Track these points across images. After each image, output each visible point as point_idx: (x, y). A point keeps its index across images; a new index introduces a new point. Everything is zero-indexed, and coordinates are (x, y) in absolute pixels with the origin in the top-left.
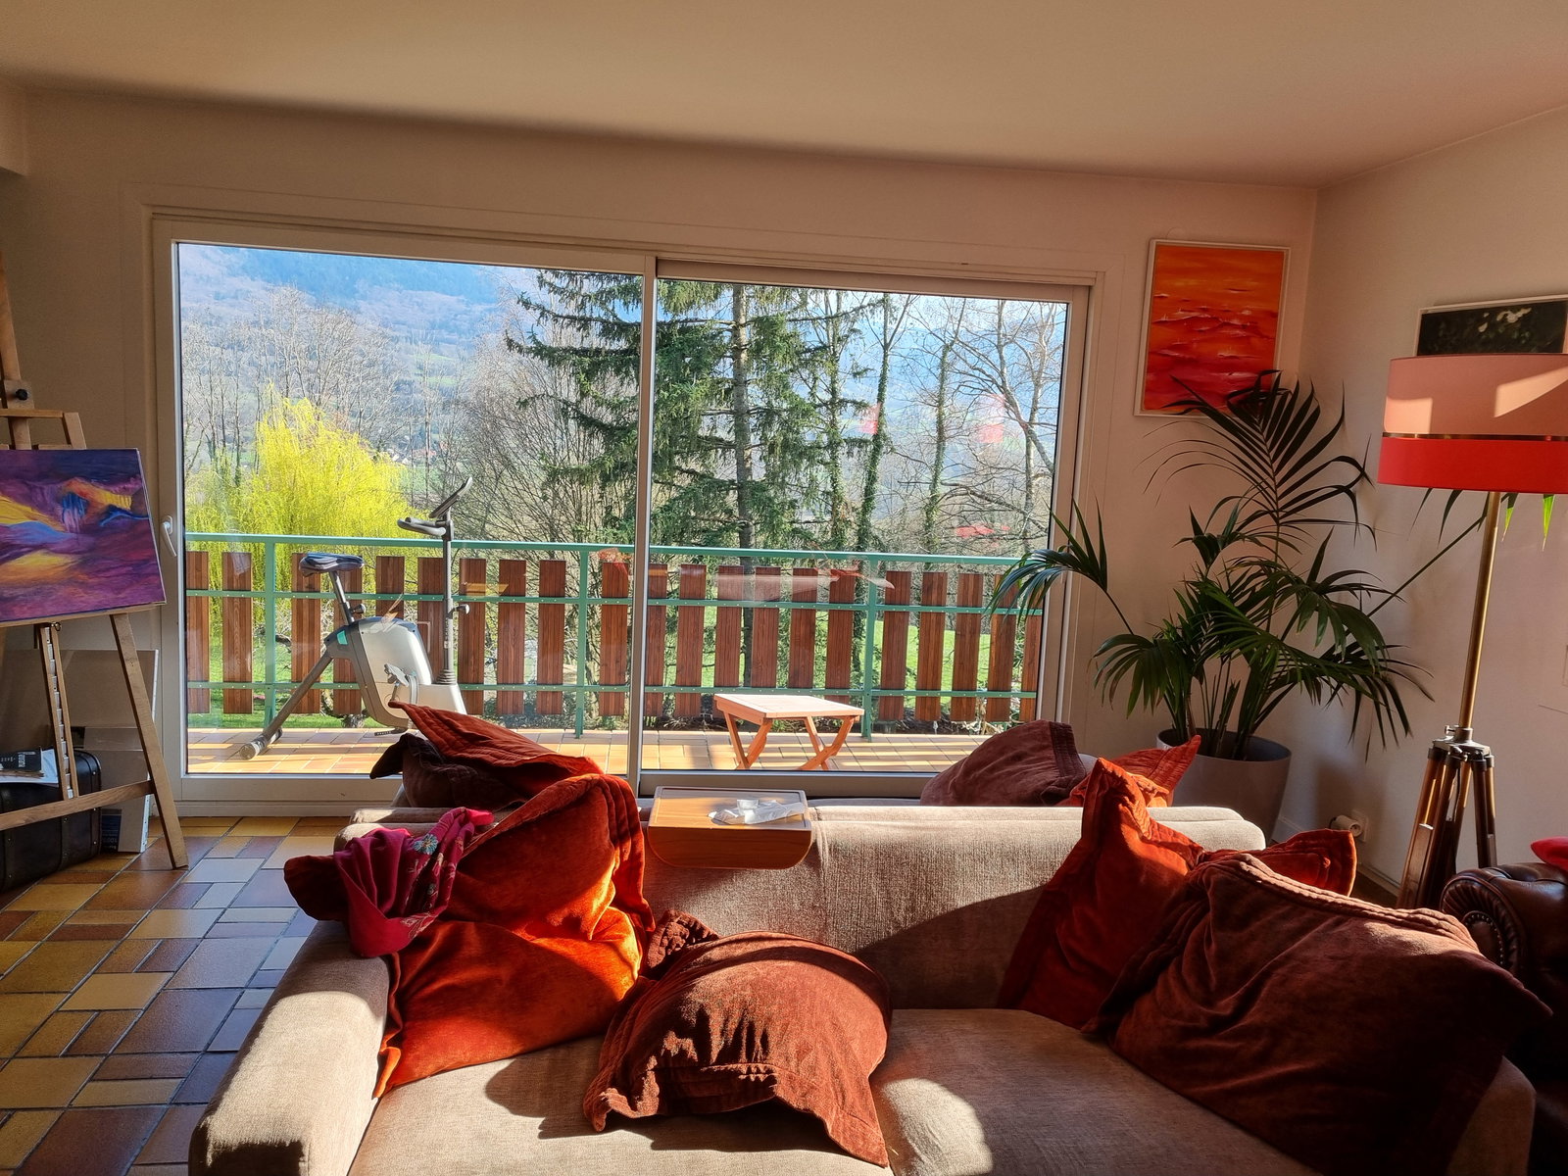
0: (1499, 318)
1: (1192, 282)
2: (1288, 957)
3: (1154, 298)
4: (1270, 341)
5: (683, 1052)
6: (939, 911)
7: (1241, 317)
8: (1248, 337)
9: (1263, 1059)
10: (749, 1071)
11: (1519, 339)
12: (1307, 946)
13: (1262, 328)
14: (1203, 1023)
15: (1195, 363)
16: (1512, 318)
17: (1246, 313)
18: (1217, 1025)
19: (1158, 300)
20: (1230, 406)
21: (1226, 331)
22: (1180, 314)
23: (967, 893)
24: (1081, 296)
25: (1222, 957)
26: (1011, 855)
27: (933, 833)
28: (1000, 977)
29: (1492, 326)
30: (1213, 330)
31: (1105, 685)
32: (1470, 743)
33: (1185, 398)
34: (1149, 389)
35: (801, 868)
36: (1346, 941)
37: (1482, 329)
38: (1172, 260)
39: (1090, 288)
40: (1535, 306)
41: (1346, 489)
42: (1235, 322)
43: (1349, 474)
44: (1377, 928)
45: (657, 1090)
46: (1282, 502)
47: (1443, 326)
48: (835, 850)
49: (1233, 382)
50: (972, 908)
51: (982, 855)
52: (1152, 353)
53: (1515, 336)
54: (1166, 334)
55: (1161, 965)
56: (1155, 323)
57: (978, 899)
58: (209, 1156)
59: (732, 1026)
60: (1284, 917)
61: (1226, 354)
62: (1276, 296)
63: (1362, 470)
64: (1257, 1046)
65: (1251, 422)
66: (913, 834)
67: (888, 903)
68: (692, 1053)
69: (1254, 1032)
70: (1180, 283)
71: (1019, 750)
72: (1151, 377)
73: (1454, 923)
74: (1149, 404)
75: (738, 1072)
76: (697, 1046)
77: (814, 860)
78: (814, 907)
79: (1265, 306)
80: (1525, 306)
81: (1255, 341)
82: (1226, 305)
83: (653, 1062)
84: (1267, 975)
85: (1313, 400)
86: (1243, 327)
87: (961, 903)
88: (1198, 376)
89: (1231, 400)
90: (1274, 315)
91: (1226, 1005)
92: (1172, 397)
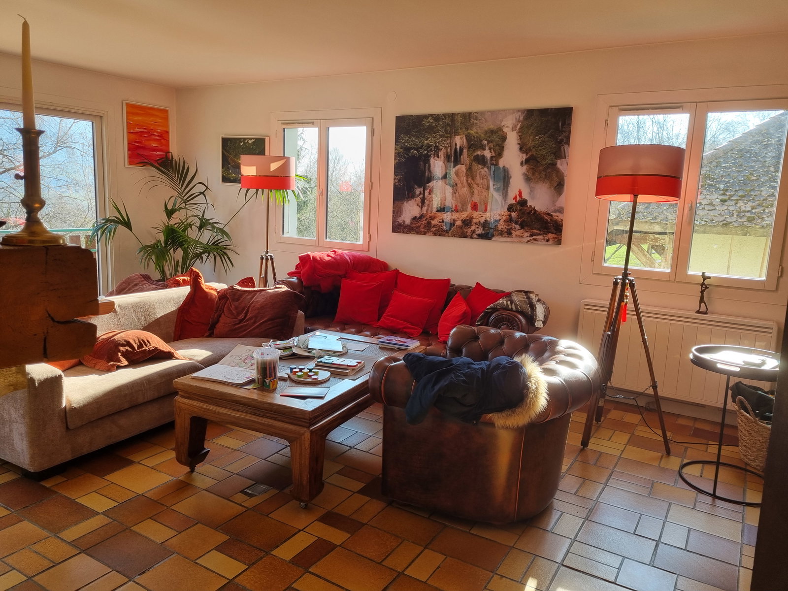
0: (246, 141)
1: (140, 118)
2: (253, 302)
3: (128, 123)
4: (168, 141)
5: (127, 350)
6: (153, 320)
7: (157, 132)
8: (160, 140)
9: (255, 322)
10: (149, 348)
11: (253, 148)
12: (256, 299)
13: (164, 136)
14: (237, 322)
15: (144, 148)
16: (250, 142)
17: (159, 131)
18: (241, 321)
19: (129, 124)
20: (158, 163)
21: (153, 137)
22: (137, 130)
23: (160, 313)
24: (99, 119)
25: (236, 308)
26: (169, 301)
27: (146, 298)
28: (173, 335)
29: (245, 144)
30: (149, 136)
31: (145, 263)
32: (269, 254)
33: (142, 161)
34: (130, 157)
35: (112, 314)
36: (264, 295)
37: (242, 144)
38: (133, 110)
39: (101, 117)
40: (256, 139)
41: (202, 193)
42: (155, 134)
43: (203, 188)
44: (270, 291)
45: (125, 360)
46: (185, 198)
47: (229, 142)
48: (120, 307)
49: (157, 155)
50: (162, 317)
51: (161, 302)
52: (129, 143)
53: (251, 147)
54: (133, 137)
55: (220, 316)
56: (129, 133)
57: (163, 314)
58: (37, 384)
59: (137, 341)
60: (247, 296)
61: (154, 145)
62: (167, 125)
63: (207, 187)
64: (252, 321)
65: (168, 170)
66: (141, 299)
67: (139, 320)
68: (129, 349)
69: (251, 318)
70: (136, 118)
71: (135, 283)
72: (130, 152)
73: (283, 286)
74: (130, 163)
75: (146, 350)
76: (130, 347)
77: (115, 312)
78: (117, 325)
79: (164, 129)
80: (253, 139)
81: (162, 141)
82: (152, 127)
83: (120, 354)
84: (249, 307)
85: (186, 164)
86: (158, 136)
87: (159, 316)
88: (146, 153)
89: (158, 162)
90: (167, 132)
91: (241, 316)
92: (139, 160)
